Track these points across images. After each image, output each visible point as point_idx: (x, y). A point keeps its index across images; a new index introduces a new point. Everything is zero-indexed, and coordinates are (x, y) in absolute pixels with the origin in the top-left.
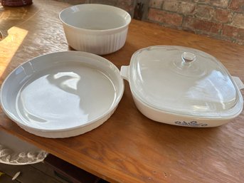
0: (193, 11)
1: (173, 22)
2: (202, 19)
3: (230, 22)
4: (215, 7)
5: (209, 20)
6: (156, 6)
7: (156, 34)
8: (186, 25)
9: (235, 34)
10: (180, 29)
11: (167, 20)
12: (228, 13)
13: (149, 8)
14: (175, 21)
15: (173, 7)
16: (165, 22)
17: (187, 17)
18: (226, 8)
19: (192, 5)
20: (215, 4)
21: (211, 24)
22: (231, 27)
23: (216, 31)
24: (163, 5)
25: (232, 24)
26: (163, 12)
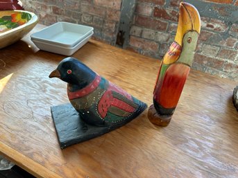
0: (167, 40)
1: (150, 49)
6: (136, 34)
7: (126, 58)
9: (205, 62)
10: (157, 55)
11: (145, 47)
13: (130, 36)
14: (152, 48)
15: (150, 36)
16: (143, 48)
17: (163, 44)
19: (167, 35)
22: (202, 56)
24: (141, 34)
25: (202, 53)
26: (142, 40)
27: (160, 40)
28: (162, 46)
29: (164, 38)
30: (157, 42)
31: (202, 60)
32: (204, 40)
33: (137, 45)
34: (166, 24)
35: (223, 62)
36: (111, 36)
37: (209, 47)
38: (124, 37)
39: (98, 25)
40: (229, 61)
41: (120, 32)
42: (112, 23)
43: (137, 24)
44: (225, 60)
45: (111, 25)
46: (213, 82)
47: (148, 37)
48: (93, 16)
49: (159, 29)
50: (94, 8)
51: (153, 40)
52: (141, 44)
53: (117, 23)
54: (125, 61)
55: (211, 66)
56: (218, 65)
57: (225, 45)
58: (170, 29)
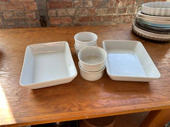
0: (76, 13)
2: (82, 16)
3: (97, 14)
4: (87, 8)
5: (86, 15)
6: (53, 15)
7: (65, 32)
8: (75, 22)
9: (102, 20)
10: (72, 25)
11: (63, 22)
12: (95, 9)
13: (49, 18)
14: (67, 21)
15: (63, 13)
16: (62, 23)
17: (74, 17)
18: (92, 7)
19: (74, 10)
20: (86, 6)
21: (88, 17)
22: (99, 16)
23: (92, 20)
24: (57, 14)
25: (98, 15)
26: (59, 18)
27: (71, 14)
28: (73, 18)
29: (73, 12)
30: (69, 16)
31: (100, 19)
32: (97, 7)
33: (56, 23)
34: (71, 3)
35: (111, 16)
36: (34, 23)
37: (101, 9)
38: (45, 19)
39: (21, 17)
40: (114, 14)
41: (41, 17)
42: (32, 12)
43: (51, 8)
44: (112, 15)
45: (31, 14)
46: (118, 28)
47: (62, 15)
48: (13, 11)
49: (68, 7)
50: (12, 5)
51: (66, 16)
52: (59, 21)
53: (36, 11)
55: (106, 20)
56: (109, 18)
57: (109, 6)
58: (75, 5)
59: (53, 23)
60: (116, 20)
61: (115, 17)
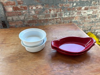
27: (22, 19)
28: (23, 21)
29: (23, 18)
30: (21, 20)
31: (41, 21)
32: (38, 14)
33: (13, 25)
34: (21, 12)
37: (41, 15)
38: (5, 23)
40: (50, 18)
41: (2, 22)
44: (48, 18)
47: (16, 20)
49: (19, 15)
51: (19, 20)
52: (15, 24)
54: (7, 34)
55: (45, 22)
56: (47, 21)
57: (45, 13)
58: (23, 13)
59: (11, 25)
60: (51, 21)
61: (50, 20)
